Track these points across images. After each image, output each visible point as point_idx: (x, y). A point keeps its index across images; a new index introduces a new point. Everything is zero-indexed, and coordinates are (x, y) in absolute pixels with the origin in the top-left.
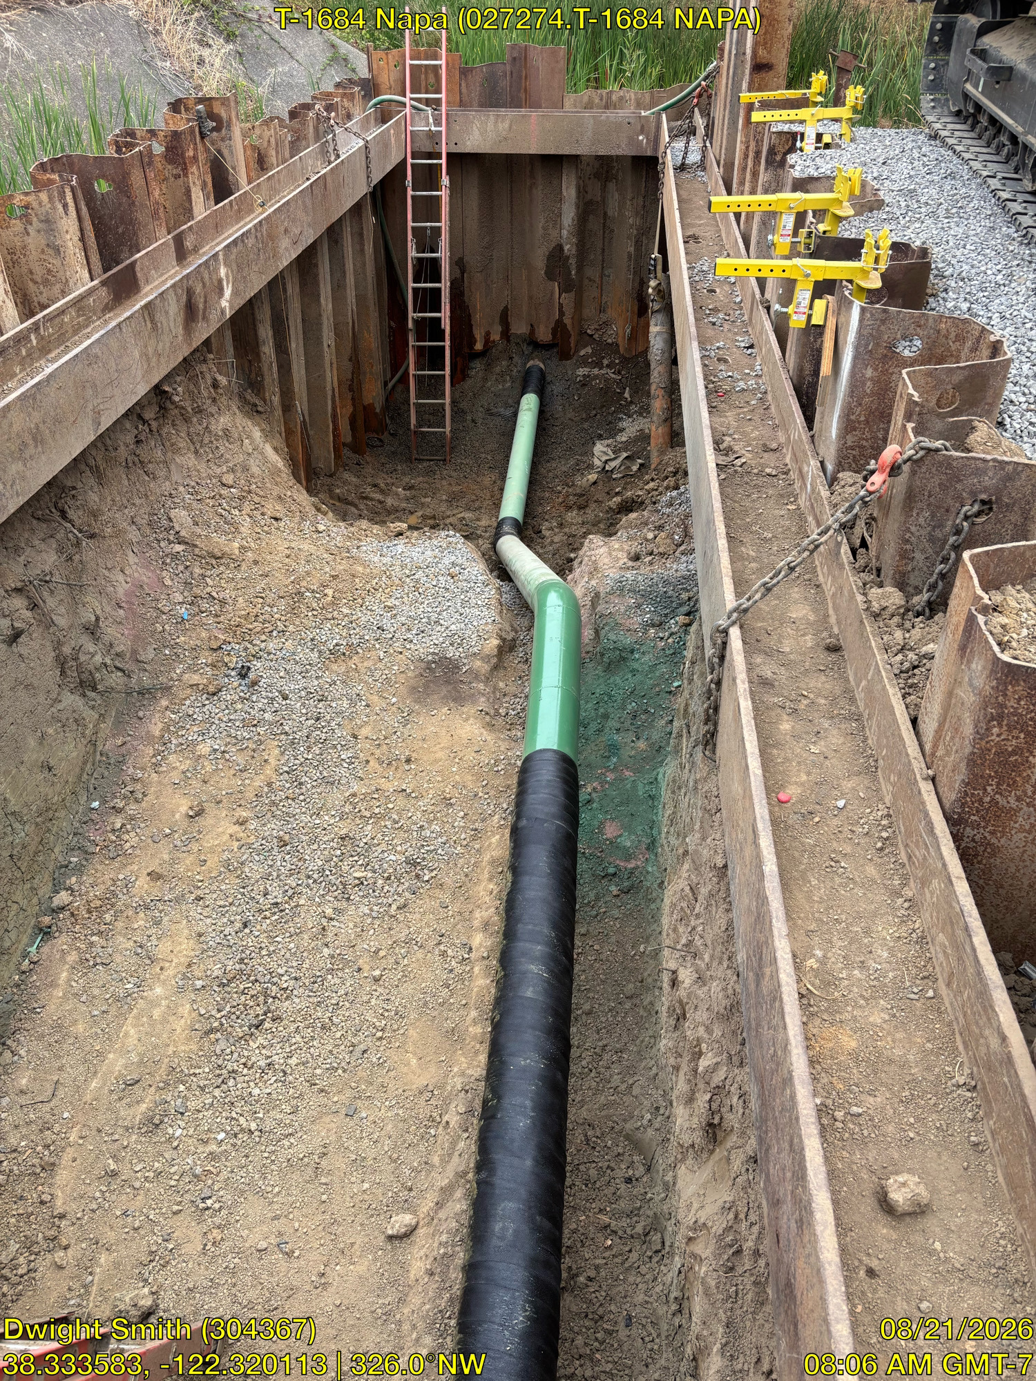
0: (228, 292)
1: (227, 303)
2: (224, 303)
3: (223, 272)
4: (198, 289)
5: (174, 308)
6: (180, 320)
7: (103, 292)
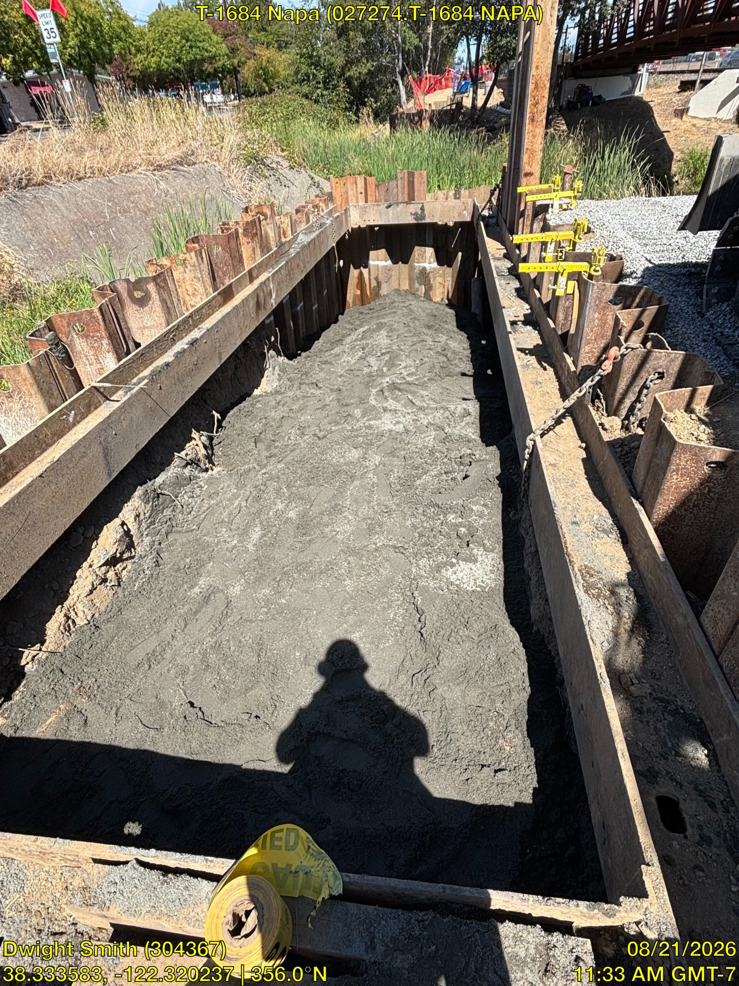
0: (274, 296)
1: (273, 302)
2: (272, 301)
3: (271, 286)
4: (261, 295)
5: (252, 303)
6: (254, 310)
7: (219, 298)
